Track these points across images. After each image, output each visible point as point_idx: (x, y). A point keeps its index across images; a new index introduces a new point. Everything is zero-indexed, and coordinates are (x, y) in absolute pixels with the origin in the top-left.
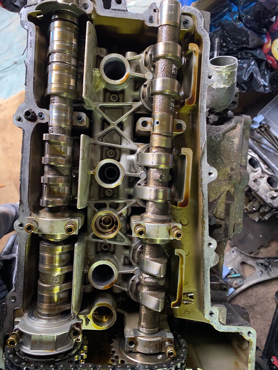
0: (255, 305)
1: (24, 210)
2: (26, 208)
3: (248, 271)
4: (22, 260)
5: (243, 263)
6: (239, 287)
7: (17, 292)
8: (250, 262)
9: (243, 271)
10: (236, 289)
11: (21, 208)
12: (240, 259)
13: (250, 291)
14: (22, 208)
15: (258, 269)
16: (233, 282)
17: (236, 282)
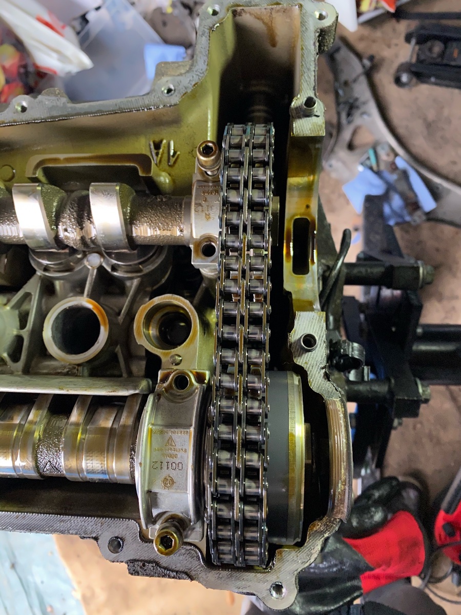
0: (425, 120)
3: (363, 138)
5: (351, 147)
6: (393, 150)
7: (100, 533)
8: (346, 135)
9: (364, 145)
10: (396, 155)
12: (342, 153)
13: (401, 131)
15: (358, 120)
16: (385, 161)
17: (384, 156)
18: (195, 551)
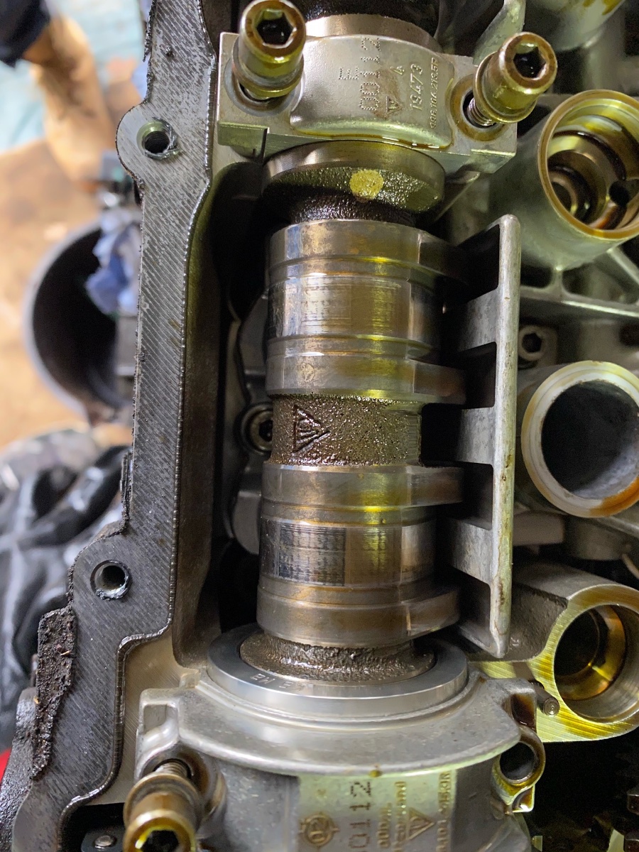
1: (178, 53)
2: (189, 43)
4: (163, 343)
11: (159, 41)
14: (168, 41)
18: (102, 778)
